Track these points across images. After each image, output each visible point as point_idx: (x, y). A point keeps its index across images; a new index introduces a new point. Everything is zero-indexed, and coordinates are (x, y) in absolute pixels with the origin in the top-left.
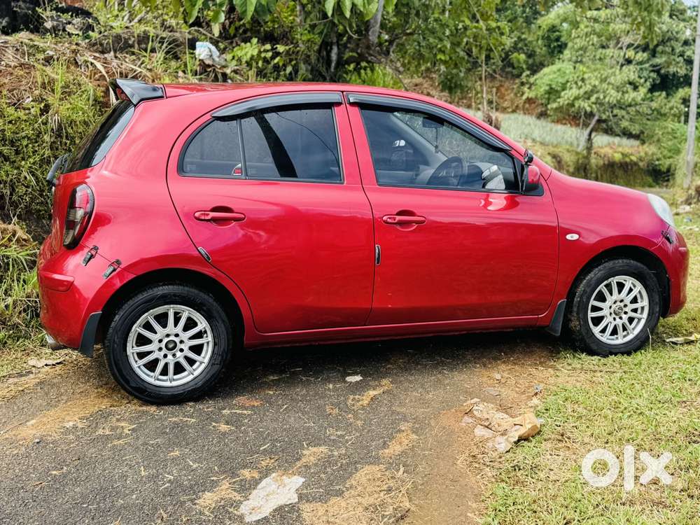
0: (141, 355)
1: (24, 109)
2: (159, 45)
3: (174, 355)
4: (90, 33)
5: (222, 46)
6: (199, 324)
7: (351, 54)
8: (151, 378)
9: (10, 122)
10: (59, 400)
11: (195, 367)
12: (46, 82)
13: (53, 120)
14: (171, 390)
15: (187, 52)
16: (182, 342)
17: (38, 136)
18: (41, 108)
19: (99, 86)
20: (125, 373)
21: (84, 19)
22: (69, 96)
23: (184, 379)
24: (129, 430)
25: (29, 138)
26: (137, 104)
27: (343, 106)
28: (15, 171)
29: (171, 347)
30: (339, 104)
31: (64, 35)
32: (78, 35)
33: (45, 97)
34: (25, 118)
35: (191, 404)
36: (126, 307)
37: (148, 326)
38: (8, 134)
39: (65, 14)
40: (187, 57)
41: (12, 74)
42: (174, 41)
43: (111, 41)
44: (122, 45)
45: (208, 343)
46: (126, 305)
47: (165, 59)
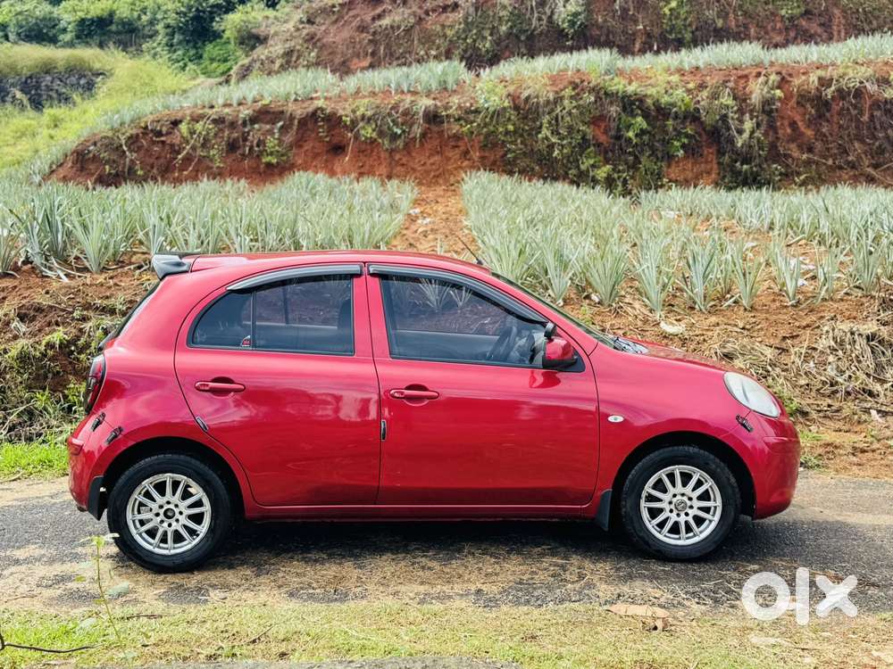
0: (148, 495)
3: (162, 521)
6: (202, 525)
16: (177, 521)
26: (162, 278)
27: (362, 277)
29: (168, 514)
30: (358, 275)
37: (175, 485)
45: (189, 543)
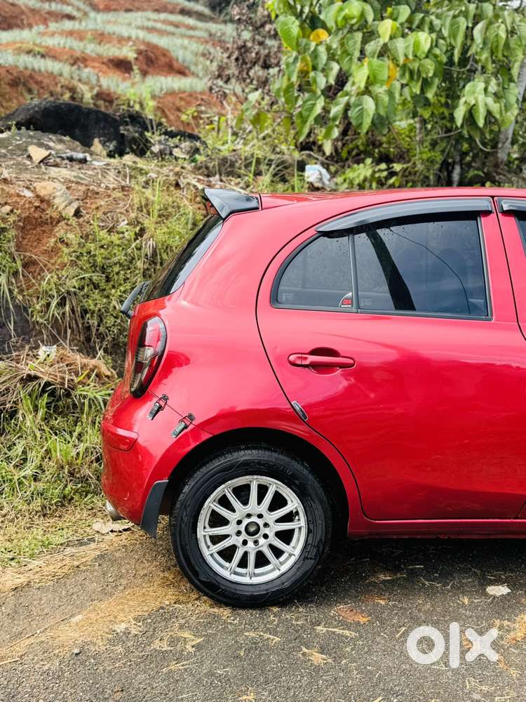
0: (216, 540)
1: (118, 233)
2: (267, 167)
3: (256, 542)
4: (197, 156)
5: (333, 169)
6: (289, 502)
7: (476, 172)
8: (226, 571)
9: (102, 247)
10: (116, 586)
11: (282, 559)
12: (143, 204)
13: (148, 245)
14: (251, 589)
15: (296, 174)
16: (266, 525)
17: (131, 262)
18: (135, 232)
19: (199, 209)
20: (193, 562)
21: (192, 142)
22: (167, 219)
23: (268, 575)
24: (193, 647)
25: (121, 265)
26: (226, 217)
27: (493, 216)
28: (105, 300)
29: (252, 531)
30: (487, 213)
31: (171, 159)
32: (185, 159)
33: (141, 220)
34: (118, 242)
35: (276, 609)
36: (198, 475)
37: (224, 502)
38: (99, 259)
39: (174, 139)
40: (295, 181)
41: (109, 196)
42: (283, 162)
43: (216, 163)
44: (228, 168)
45: (300, 528)
46: (198, 472)
47: (273, 181)
